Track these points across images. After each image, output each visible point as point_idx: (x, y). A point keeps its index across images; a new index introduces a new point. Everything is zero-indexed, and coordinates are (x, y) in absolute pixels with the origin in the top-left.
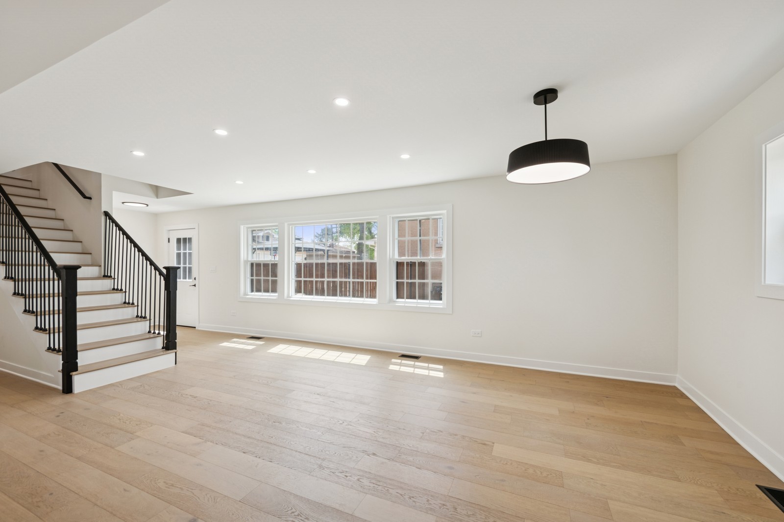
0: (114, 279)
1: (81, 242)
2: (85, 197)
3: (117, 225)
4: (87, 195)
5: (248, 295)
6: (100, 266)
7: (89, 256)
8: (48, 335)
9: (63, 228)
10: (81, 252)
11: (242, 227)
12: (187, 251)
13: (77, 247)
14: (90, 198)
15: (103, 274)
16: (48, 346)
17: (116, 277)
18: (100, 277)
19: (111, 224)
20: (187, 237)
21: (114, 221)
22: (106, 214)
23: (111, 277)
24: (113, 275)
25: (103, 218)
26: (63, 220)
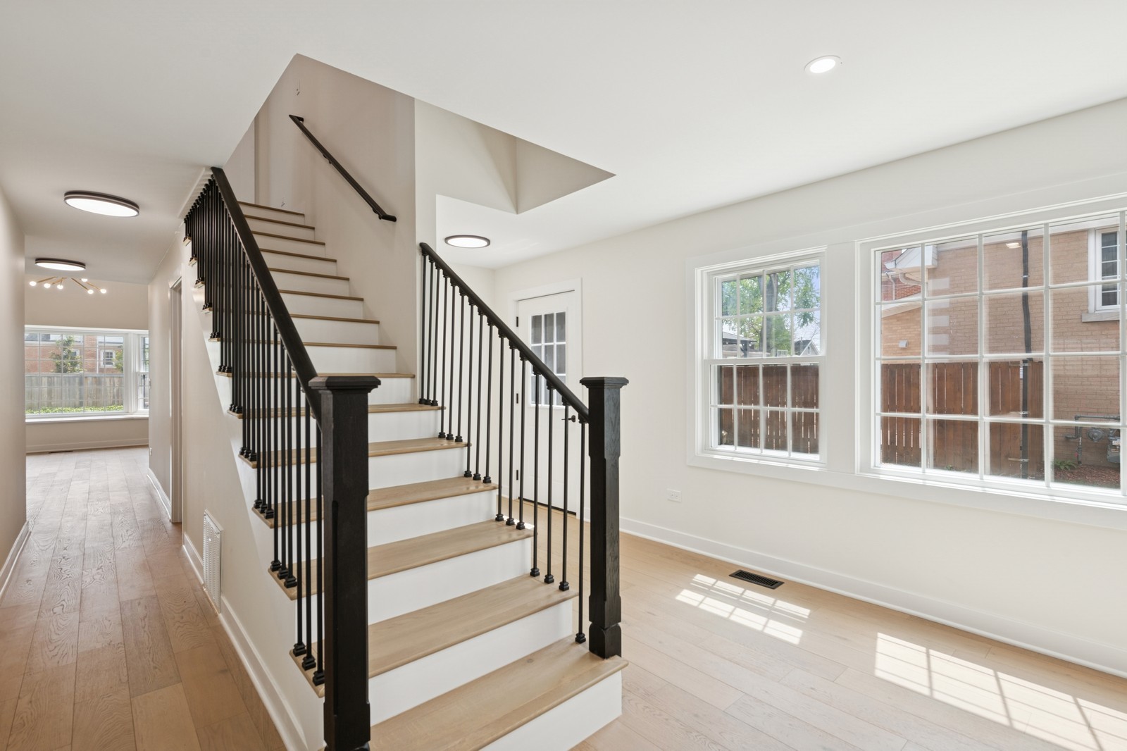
0: (442, 408)
1: (377, 323)
2: (384, 216)
3: (448, 273)
4: (388, 213)
5: (714, 451)
6: (414, 377)
7: (392, 352)
8: (296, 601)
9: (347, 295)
10: (377, 344)
11: (698, 271)
12: (555, 343)
13: (369, 333)
14: (393, 219)
15: (419, 397)
16: (296, 642)
17: (447, 404)
18: (413, 404)
19: (435, 271)
20: (555, 310)
21: (440, 264)
22: (425, 250)
23: (434, 403)
24: (439, 399)
25: (419, 258)
26: (347, 279)
